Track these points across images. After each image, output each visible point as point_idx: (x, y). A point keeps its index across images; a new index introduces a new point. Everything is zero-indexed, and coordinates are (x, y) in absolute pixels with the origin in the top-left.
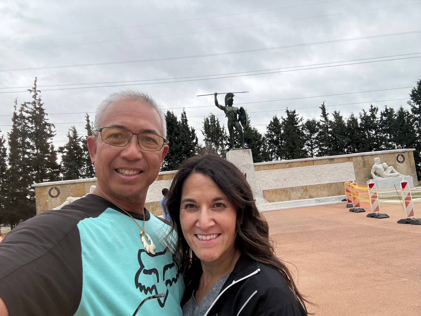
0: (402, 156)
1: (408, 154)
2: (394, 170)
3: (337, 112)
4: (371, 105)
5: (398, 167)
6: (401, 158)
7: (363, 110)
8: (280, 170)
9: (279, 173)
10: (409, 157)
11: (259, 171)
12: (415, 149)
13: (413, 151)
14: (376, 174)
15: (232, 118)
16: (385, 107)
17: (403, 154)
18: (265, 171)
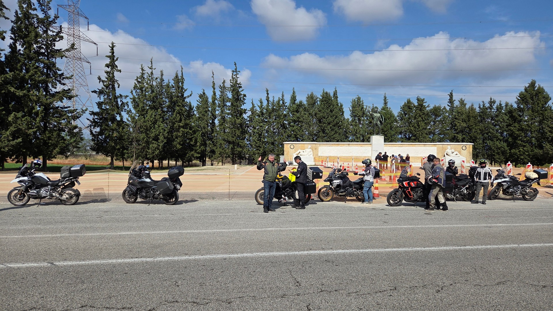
0: (465, 147)
1: (469, 146)
2: (458, 154)
3: (463, 99)
4: (491, 98)
5: (462, 152)
6: (464, 148)
7: (483, 102)
10: (469, 147)
12: (473, 144)
13: (473, 145)
14: (447, 154)
16: (499, 102)
17: (466, 146)
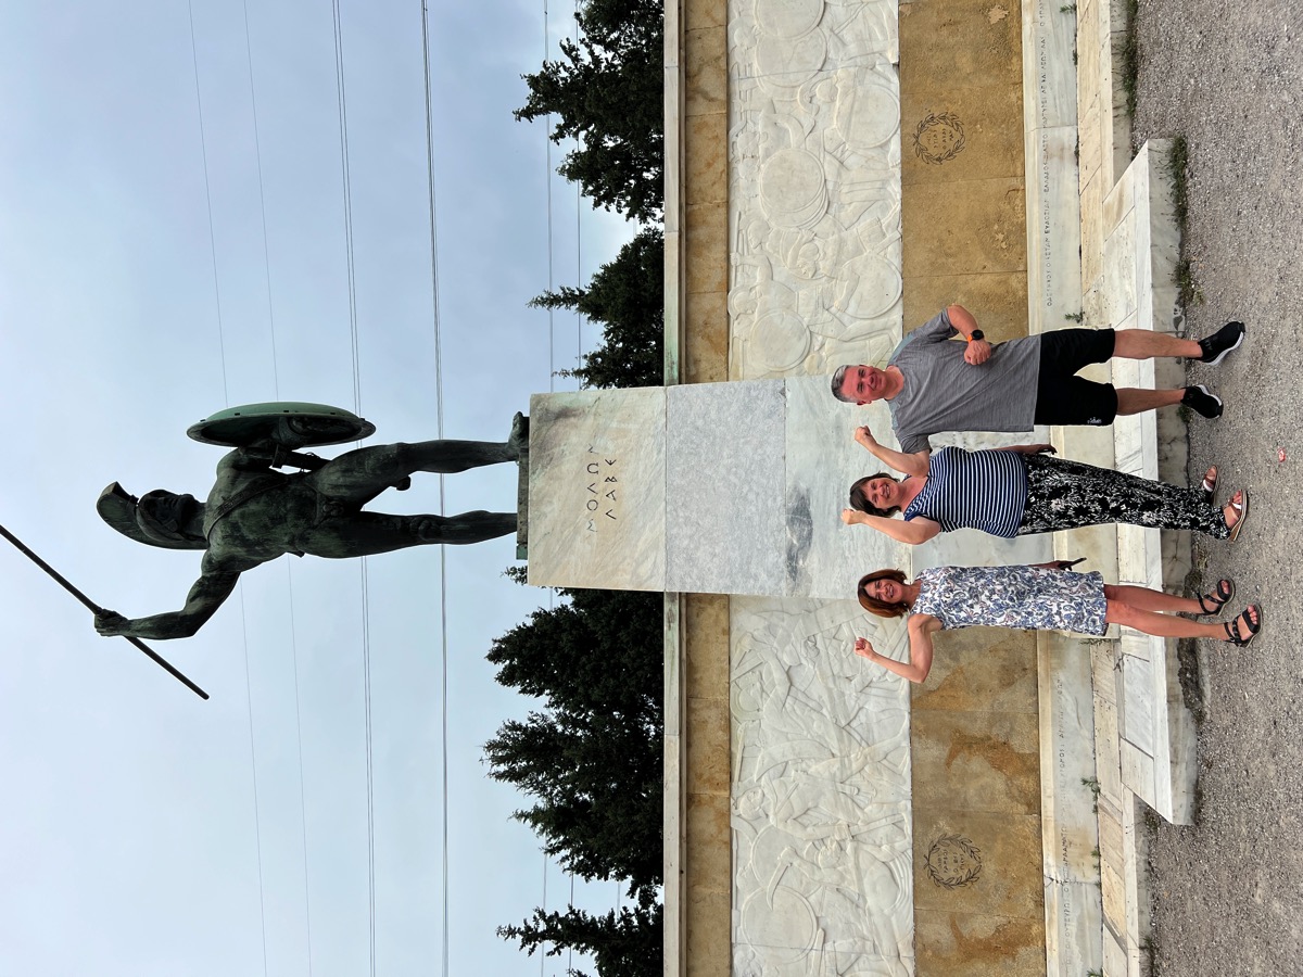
8: (740, 144)
9: (768, 154)
11: (737, 329)
15: (278, 520)
18: (738, 280)
